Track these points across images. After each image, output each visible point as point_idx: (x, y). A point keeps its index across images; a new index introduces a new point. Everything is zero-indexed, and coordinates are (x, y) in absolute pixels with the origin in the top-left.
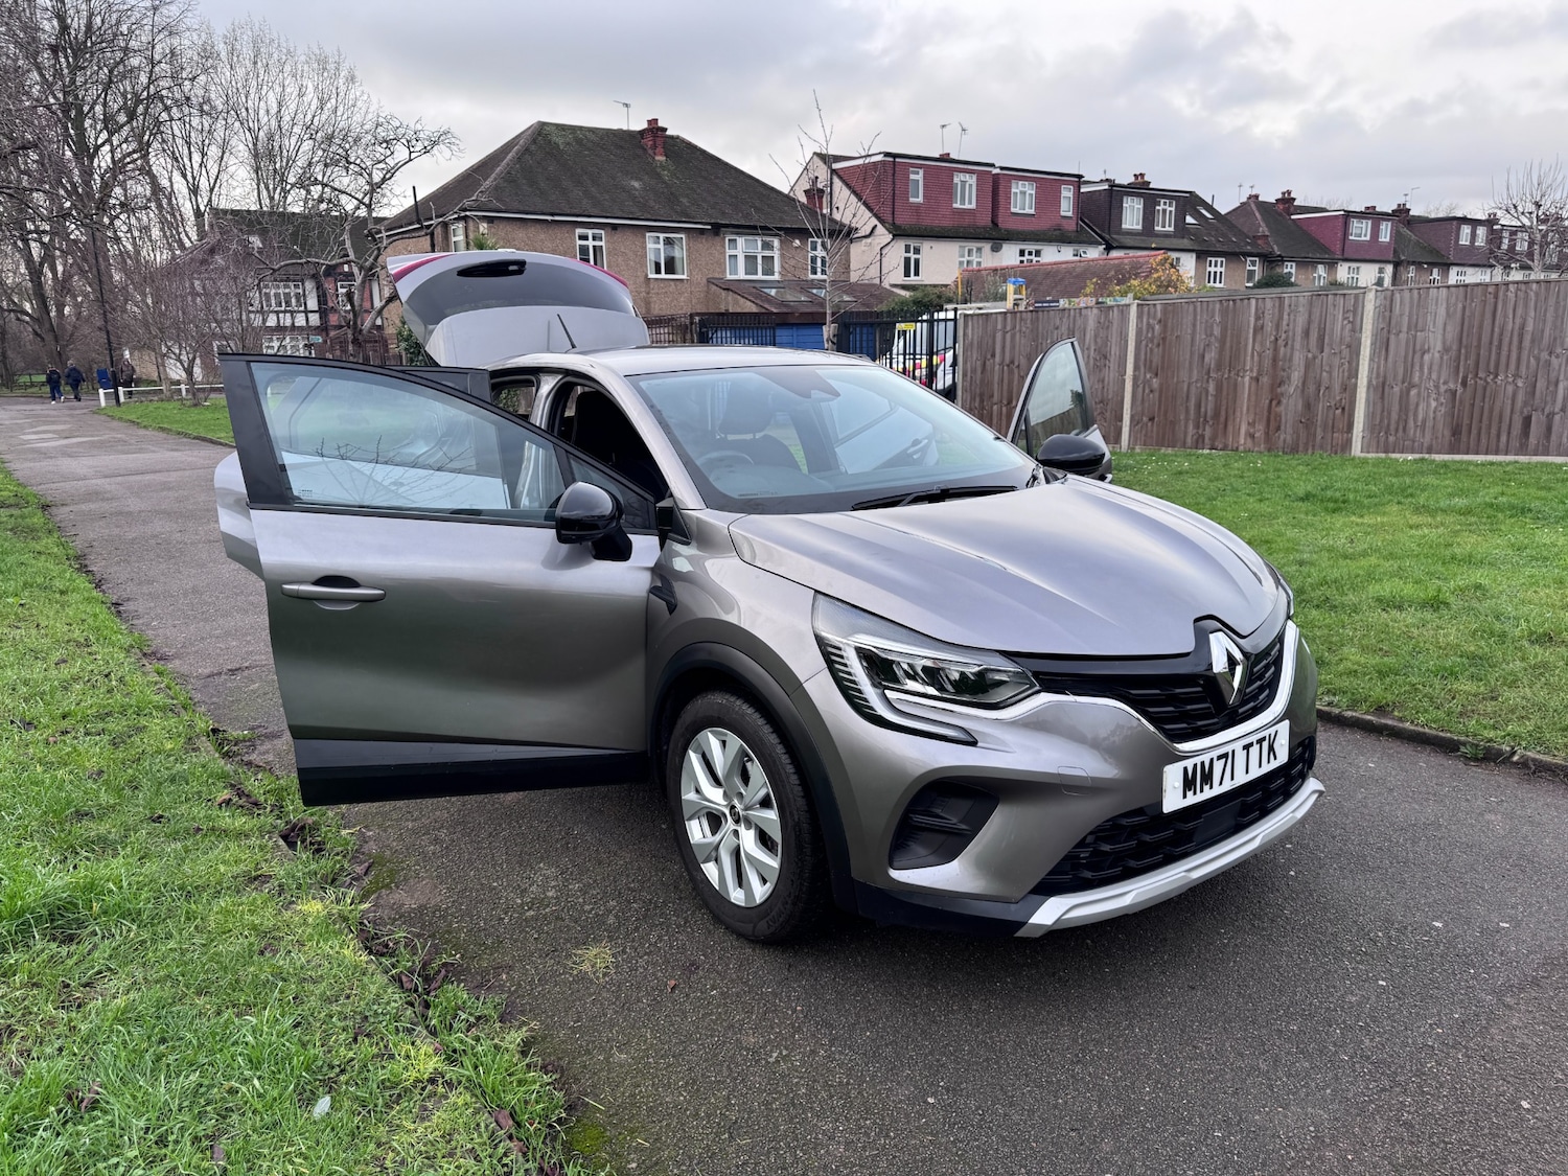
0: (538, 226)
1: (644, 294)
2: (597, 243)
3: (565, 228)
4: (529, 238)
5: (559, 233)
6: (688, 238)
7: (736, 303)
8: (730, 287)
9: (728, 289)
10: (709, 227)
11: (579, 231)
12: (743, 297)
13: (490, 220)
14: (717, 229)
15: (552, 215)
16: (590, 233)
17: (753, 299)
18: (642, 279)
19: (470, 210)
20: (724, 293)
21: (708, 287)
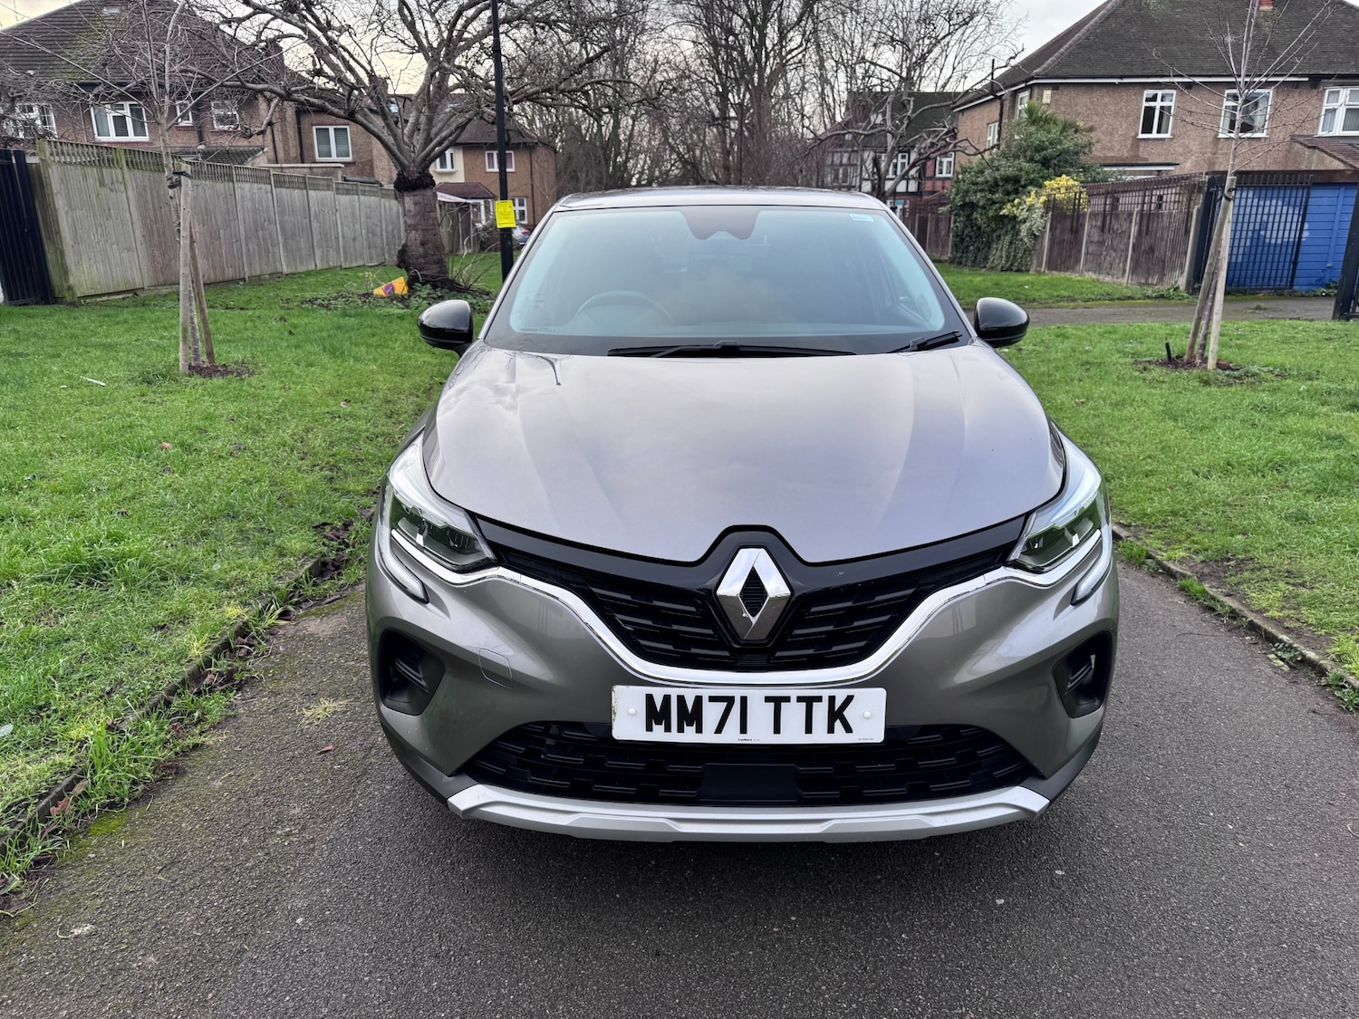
0: (1104, 90)
1: (1209, 155)
2: (1166, 104)
3: (1132, 91)
4: (1092, 103)
5: (1125, 95)
6: (1277, 93)
7: (1322, 161)
8: (1314, 145)
9: (1314, 147)
10: (1307, 79)
11: (1148, 93)
12: (1330, 155)
13: (1055, 87)
14: (1316, 81)
15: (1121, 77)
16: (1160, 93)
17: (1342, 157)
18: (1210, 139)
19: (1037, 79)
20: (1307, 152)
21: (1291, 145)
